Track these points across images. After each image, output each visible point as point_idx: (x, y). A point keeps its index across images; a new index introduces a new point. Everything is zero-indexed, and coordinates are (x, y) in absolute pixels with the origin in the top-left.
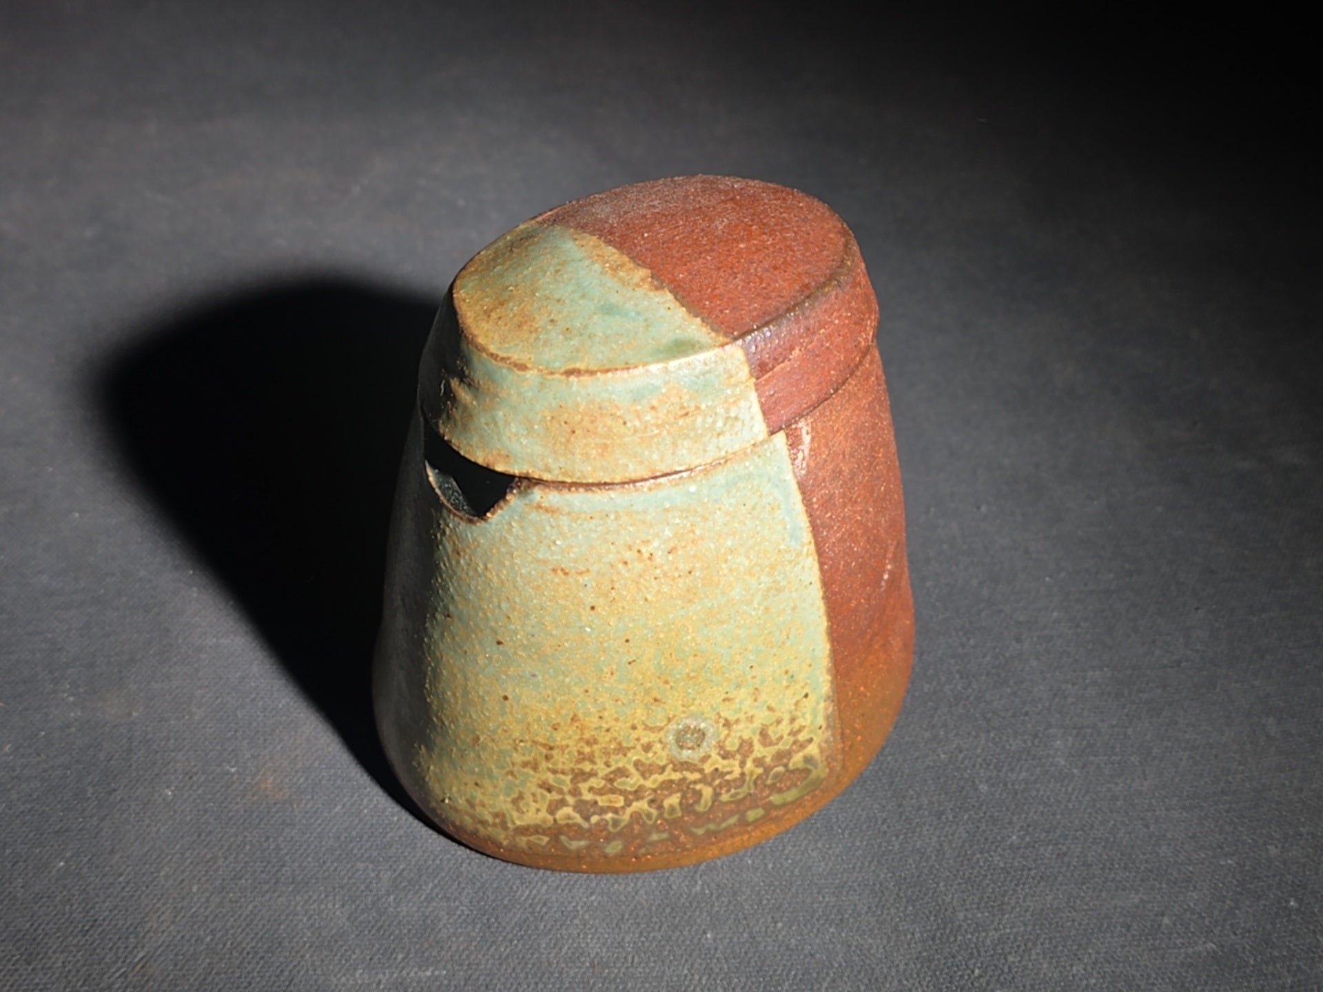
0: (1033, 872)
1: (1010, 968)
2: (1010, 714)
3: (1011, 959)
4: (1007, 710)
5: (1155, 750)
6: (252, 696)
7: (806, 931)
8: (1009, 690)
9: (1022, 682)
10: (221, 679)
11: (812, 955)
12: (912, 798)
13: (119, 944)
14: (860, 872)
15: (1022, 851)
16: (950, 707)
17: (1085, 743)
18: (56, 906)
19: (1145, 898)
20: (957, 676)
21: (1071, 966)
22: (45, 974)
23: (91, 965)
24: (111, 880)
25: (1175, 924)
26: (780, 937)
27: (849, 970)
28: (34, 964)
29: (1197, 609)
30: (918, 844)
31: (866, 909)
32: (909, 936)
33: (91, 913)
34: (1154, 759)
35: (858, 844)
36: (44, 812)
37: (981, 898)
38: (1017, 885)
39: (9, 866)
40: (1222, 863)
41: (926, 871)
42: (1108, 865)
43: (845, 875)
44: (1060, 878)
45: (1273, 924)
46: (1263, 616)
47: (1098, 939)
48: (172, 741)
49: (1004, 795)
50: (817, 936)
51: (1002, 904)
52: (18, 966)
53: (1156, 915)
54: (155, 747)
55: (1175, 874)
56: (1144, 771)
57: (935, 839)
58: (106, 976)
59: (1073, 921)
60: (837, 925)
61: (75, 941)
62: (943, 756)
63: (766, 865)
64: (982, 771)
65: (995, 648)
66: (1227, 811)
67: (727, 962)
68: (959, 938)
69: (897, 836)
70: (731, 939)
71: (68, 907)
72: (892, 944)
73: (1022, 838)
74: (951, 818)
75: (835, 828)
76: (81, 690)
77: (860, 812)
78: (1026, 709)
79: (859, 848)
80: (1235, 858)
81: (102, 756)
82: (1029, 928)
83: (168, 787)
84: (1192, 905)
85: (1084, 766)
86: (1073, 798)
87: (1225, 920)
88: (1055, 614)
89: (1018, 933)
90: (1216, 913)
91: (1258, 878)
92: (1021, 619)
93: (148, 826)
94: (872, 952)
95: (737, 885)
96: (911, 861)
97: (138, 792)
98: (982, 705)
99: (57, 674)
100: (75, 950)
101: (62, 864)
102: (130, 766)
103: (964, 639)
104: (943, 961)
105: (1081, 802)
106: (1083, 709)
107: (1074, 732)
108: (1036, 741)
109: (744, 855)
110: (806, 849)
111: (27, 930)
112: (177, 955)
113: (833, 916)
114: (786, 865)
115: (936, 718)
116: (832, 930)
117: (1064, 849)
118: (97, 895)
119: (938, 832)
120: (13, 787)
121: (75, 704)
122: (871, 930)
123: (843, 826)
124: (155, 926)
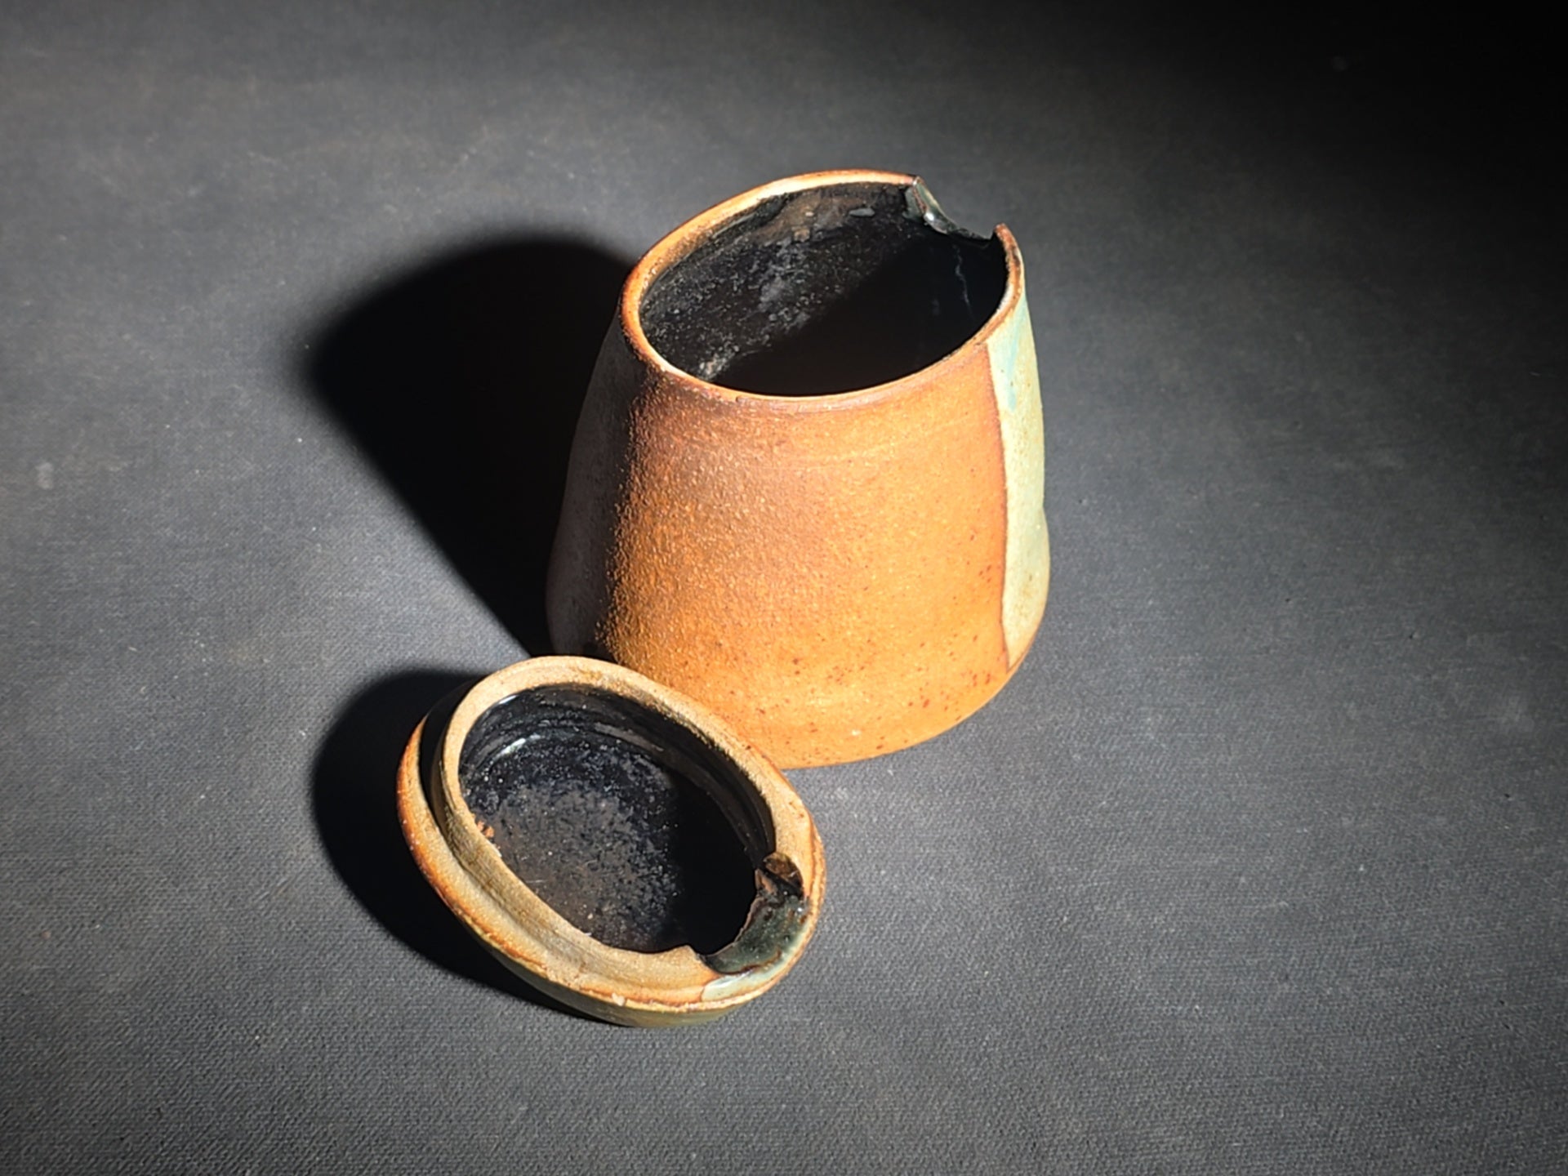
0: (1120, 834)
1: (1096, 917)
2: (1104, 692)
3: (1097, 908)
4: (1101, 689)
5: (1241, 729)
6: (380, 647)
7: (907, 879)
8: (1104, 671)
9: (1116, 664)
10: (348, 630)
11: (913, 900)
12: (1009, 763)
13: (262, 870)
14: (959, 827)
15: (1111, 814)
16: (1048, 684)
17: (1174, 720)
18: (199, 835)
19: (1224, 859)
20: (1056, 657)
21: (1153, 916)
22: (192, 895)
23: (236, 888)
24: (251, 812)
25: (1251, 884)
26: (883, 883)
27: (947, 914)
28: (181, 886)
29: (1288, 600)
30: (1015, 804)
31: (963, 860)
32: (1003, 886)
33: (234, 841)
34: (1240, 736)
35: (957, 803)
36: (182, 749)
37: (1071, 855)
38: (1105, 844)
39: (152, 797)
40: (1299, 831)
41: (1021, 829)
42: (1191, 830)
43: (945, 830)
44: (1146, 840)
45: (1343, 886)
46: (1351, 609)
47: (1178, 894)
48: (304, 687)
49: (1096, 765)
50: (917, 883)
51: (1091, 860)
52: (166, 887)
53: (1234, 875)
54: (287, 691)
55: (1254, 840)
56: (1229, 748)
57: (1030, 801)
58: (250, 899)
59: (1157, 877)
60: (937, 874)
61: (219, 867)
62: (1039, 728)
63: (871, 820)
64: (1076, 742)
65: (1092, 632)
66: (1306, 785)
67: (834, 903)
68: (1050, 889)
69: (995, 797)
70: (838, 884)
71: (211, 836)
72: (987, 892)
73: (1112, 803)
74: (1045, 782)
75: (937, 787)
76: (212, 638)
77: (960, 774)
78: (1120, 688)
79: (958, 806)
80: (1311, 828)
81: (236, 699)
82: (1115, 883)
83: (302, 729)
84: (1268, 867)
85: (1172, 741)
86: (1161, 769)
87: (1298, 882)
88: (1151, 602)
89: (1104, 886)
90: (1290, 875)
91: (1332, 846)
92: (1117, 606)
93: (284, 763)
94: (969, 898)
95: (844, 836)
96: (1007, 820)
97: (273, 733)
98: (1078, 684)
99: (186, 622)
100: (219, 874)
101: (203, 797)
102: (264, 708)
103: (1063, 623)
104: (1034, 909)
105: (1168, 773)
106: (1173, 690)
107: (1165, 711)
108: (1128, 718)
109: (851, 809)
110: (909, 806)
111: (173, 856)
112: (317, 881)
113: (932, 867)
114: (890, 819)
115: (1034, 694)
116: (932, 878)
117: (1151, 814)
118: (238, 825)
119: (1033, 795)
120: (150, 726)
121: (206, 651)
122: (969, 880)
123: (944, 786)
124: (295, 854)
